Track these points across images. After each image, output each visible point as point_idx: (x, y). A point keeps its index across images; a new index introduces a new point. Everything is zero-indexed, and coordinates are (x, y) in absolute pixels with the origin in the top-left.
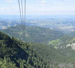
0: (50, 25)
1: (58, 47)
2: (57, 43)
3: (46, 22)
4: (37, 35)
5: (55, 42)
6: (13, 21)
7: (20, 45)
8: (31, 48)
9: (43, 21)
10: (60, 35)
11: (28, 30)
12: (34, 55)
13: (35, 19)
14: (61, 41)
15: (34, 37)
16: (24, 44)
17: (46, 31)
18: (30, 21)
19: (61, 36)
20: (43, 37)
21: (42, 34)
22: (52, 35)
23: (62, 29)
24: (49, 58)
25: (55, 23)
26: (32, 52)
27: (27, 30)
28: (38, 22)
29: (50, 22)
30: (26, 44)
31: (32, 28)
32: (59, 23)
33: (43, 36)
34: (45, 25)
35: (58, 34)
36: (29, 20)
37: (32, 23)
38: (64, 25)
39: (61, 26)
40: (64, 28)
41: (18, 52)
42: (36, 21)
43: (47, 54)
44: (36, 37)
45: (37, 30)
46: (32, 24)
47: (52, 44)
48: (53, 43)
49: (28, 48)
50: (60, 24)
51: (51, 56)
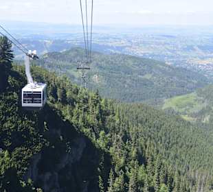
0: (163, 53)
1: (196, 119)
2: (191, 105)
3: (152, 46)
4: (128, 81)
5: (184, 102)
6: (57, 39)
7: (65, 101)
8: (118, 121)
9: (144, 43)
10: (195, 82)
11: (100, 63)
12: (133, 154)
13: (121, 37)
14: (202, 98)
15: (117, 85)
16: (86, 101)
17: (153, 70)
18: (108, 42)
19: (199, 85)
20: (146, 85)
21: (142, 77)
22: (172, 82)
23: (202, 65)
24: (176, 157)
25: (180, 47)
26: (126, 138)
27: (97, 64)
28: (129, 44)
29: (165, 44)
30: (98, 102)
31: (112, 59)
32: (191, 48)
33: (145, 83)
34: (151, 52)
35: (189, 80)
36: (104, 38)
37: (112, 47)
38: (205, 55)
39: (195, 57)
40: (205, 62)
41: (38, 148)
42: (124, 42)
43: (168, 141)
44: (124, 86)
45: (129, 64)
46: (113, 51)
47: (174, 107)
48: (177, 105)
49: (104, 121)
50: (194, 50)
51: (181, 147)
